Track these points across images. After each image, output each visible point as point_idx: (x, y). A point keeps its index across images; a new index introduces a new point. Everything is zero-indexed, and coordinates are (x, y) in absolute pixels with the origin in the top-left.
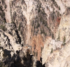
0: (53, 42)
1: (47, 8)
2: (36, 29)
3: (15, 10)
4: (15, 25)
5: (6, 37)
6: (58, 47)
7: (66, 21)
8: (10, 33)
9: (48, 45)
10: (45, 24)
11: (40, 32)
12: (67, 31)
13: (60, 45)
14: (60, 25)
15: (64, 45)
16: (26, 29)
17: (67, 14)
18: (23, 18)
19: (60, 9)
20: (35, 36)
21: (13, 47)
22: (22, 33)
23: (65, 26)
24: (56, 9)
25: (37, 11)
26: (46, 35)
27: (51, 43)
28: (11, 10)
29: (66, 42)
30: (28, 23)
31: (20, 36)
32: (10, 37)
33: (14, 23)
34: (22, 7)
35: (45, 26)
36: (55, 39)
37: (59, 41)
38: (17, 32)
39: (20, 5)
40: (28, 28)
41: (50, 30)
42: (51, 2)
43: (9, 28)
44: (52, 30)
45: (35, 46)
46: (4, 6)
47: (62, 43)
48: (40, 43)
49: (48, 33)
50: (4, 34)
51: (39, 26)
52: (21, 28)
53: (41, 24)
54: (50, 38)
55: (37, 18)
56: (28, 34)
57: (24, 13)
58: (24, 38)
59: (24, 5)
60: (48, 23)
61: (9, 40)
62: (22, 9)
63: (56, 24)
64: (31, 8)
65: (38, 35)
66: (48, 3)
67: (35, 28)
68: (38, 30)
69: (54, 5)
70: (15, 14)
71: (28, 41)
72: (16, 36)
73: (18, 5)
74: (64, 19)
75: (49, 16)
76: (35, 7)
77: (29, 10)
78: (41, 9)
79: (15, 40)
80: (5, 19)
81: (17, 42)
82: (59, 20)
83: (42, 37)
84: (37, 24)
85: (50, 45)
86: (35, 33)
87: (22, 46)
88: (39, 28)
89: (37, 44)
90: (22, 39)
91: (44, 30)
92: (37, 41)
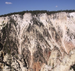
0: (46, 66)
1: (43, 46)
2: (36, 59)
3: (24, 47)
4: (24, 56)
5: (18, 63)
6: (50, 69)
7: (54, 54)
8: (20, 60)
9: (44, 69)
10: (42, 55)
11: (38, 60)
12: (54, 60)
13: (51, 68)
14: (51, 56)
15: (53, 68)
16: (30, 58)
17: (54, 50)
18: (28, 52)
19: (50, 47)
20: (35, 62)
21: (22, 69)
22: (27, 61)
23: (53, 57)
24: (48, 47)
25: (37, 48)
26: (42, 62)
27: (45, 67)
28: (22, 47)
29: (54, 67)
30: (32, 55)
31: (26, 62)
32: (20, 63)
33: (23, 54)
34: (28, 45)
35: (42, 56)
36: (47, 65)
37: (50, 66)
38: (24, 60)
39: (27, 44)
40: (32, 57)
41: (45, 59)
42: (45, 43)
43: (20, 58)
44: (46, 59)
45: (35, 69)
46: (18, 45)
47: (52, 67)
48: (39, 67)
49: (43, 61)
50: (17, 61)
51: (38, 56)
52: (27, 58)
53: (39, 55)
54: (45, 64)
55: (37, 52)
56: (31, 62)
57: (29, 49)
58: (28, 64)
59: (29, 44)
60: (44, 55)
61: (19, 65)
62: (28, 47)
63: (48, 56)
64: (33, 46)
65: (37, 62)
66: (43, 43)
67: (35, 57)
68: (37, 59)
69: (47, 44)
70: (24, 49)
71: (31, 66)
72: (24, 62)
73: (26, 44)
74: (53, 53)
75: (44, 51)
76: (36, 45)
77: (32, 47)
78: (39, 46)
79: (23, 65)
80: (18, 52)
81: (24, 66)
82: (50, 53)
83: (39, 63)
84: (37, 55)
85: (45, 68)
86: (35, 61)
87: (28, 68)
88: (38, 58)
89: (37, 68)
90: (27, 65)
91: (41, 59)
92: (37, 66)
